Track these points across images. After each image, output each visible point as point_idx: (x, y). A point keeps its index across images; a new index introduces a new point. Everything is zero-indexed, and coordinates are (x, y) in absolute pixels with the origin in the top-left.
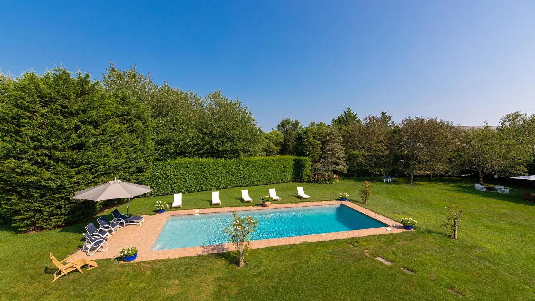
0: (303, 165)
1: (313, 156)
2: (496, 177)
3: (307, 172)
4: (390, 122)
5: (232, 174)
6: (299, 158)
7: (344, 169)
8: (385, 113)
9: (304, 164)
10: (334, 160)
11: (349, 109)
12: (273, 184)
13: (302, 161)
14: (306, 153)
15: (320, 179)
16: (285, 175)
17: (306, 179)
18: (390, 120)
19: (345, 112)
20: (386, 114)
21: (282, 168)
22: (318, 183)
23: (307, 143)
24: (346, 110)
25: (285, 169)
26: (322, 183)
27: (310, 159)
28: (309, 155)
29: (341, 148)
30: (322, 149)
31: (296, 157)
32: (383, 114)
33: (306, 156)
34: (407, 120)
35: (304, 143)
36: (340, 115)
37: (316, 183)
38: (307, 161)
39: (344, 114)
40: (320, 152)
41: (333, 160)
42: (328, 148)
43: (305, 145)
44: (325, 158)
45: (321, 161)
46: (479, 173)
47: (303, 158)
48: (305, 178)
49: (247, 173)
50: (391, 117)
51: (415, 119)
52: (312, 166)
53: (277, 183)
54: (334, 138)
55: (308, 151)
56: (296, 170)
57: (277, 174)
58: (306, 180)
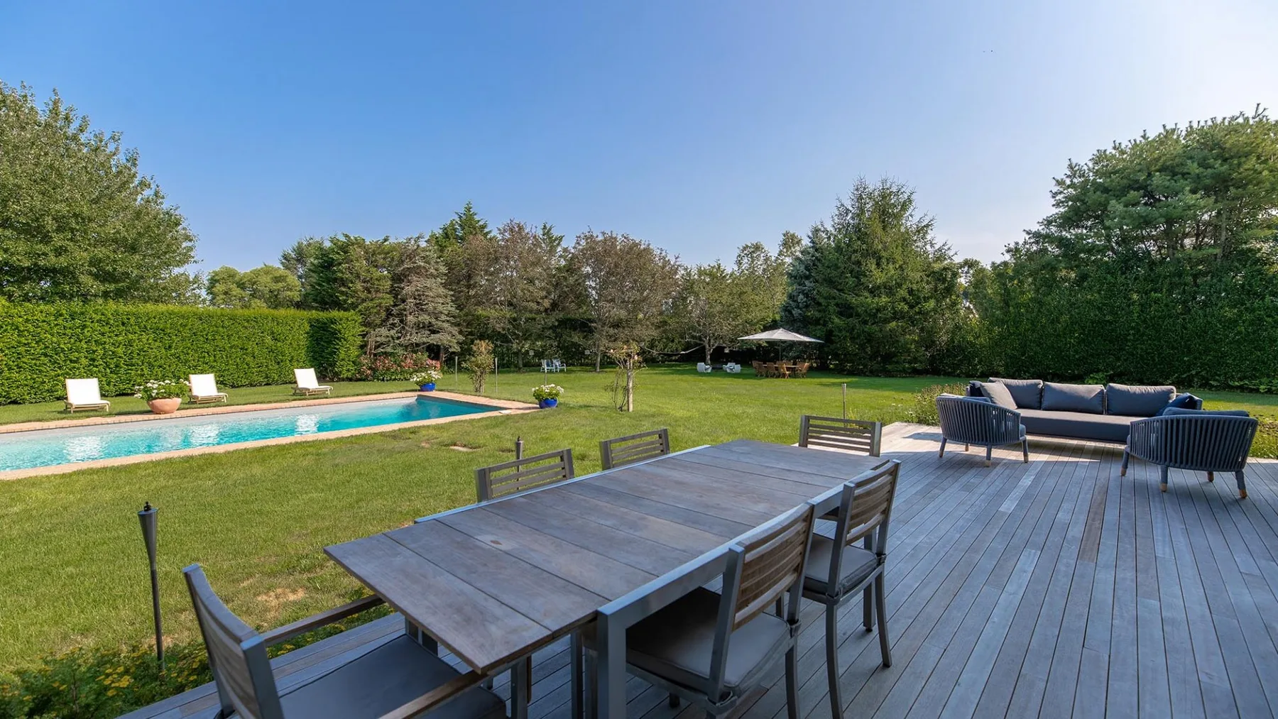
0: (334, 333)
1: (367, 309)
2: (727, 351)
3: (348, 351)
4: (559, 249)
5: (49, 352)
6: (323, 315)
7: (450, 342)
8: (550, 229)
9: (340, 332)
10: (425, 318)
11: (469, 209)
12: (233, 386)
13: (333, 321)
14: (345, 301)
15: (388, 369)
16: (278, 363)
17: (348, 370)
18: (559, 244)
19: (460, 217)
20: (552, 231)
21: (268, 340)
22: (383, 380)
23: (348, 276)
24: (462, 211)
25: (279, 344)
26: (395, 379)
27: (360, 319)
28: (354, 306)
29: (442, 291)
30: (394, 292)
31: (314, 314)
32: (547, 232)
33: (345, 310)
34: (586, 238)
35: (340, 275)
36: (448, 223)
37: (378, 380)
38: (349, 324)
39: (458, 220)
40: (388, 300)
41: (420, 319)
42: (408, 289)
43: (343, 282)
44: (401, 315)
45: (391, 321)
46: (704, 348)
47: (335, 314)
48: (346, 369)
49: (120, 351)
50: (561, 238)
51: (600, 238)
52: (364, 336)
53: (251, 385)
54: (422, 264)
55: (352, 297)
56: (317, 349)
57: (249, 359)
58: (349, 375)
